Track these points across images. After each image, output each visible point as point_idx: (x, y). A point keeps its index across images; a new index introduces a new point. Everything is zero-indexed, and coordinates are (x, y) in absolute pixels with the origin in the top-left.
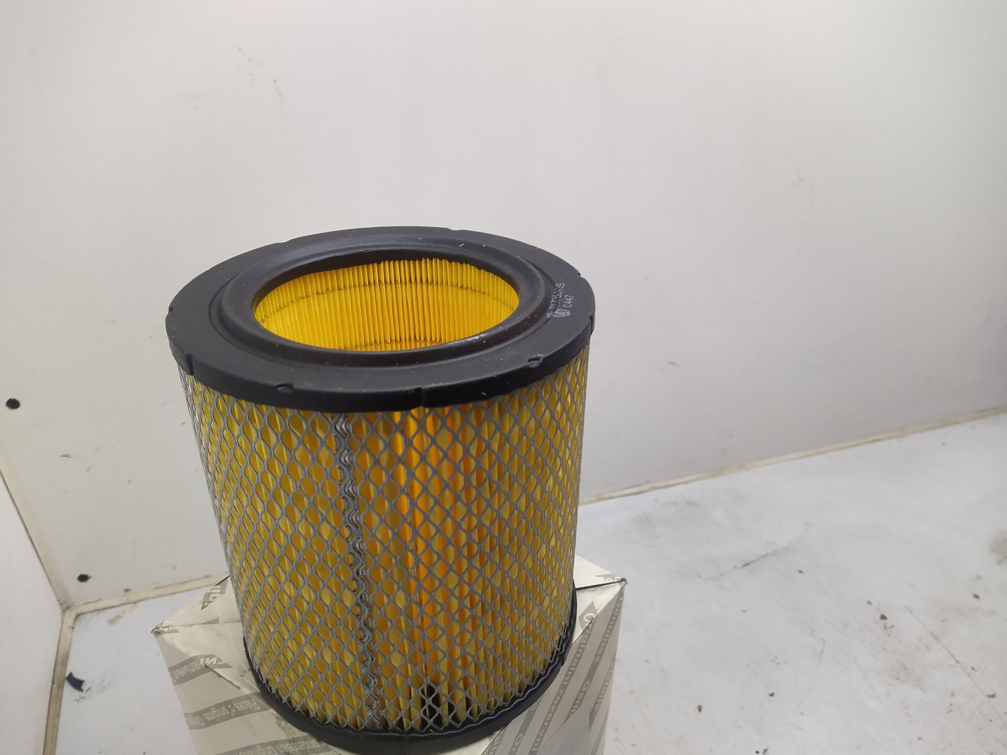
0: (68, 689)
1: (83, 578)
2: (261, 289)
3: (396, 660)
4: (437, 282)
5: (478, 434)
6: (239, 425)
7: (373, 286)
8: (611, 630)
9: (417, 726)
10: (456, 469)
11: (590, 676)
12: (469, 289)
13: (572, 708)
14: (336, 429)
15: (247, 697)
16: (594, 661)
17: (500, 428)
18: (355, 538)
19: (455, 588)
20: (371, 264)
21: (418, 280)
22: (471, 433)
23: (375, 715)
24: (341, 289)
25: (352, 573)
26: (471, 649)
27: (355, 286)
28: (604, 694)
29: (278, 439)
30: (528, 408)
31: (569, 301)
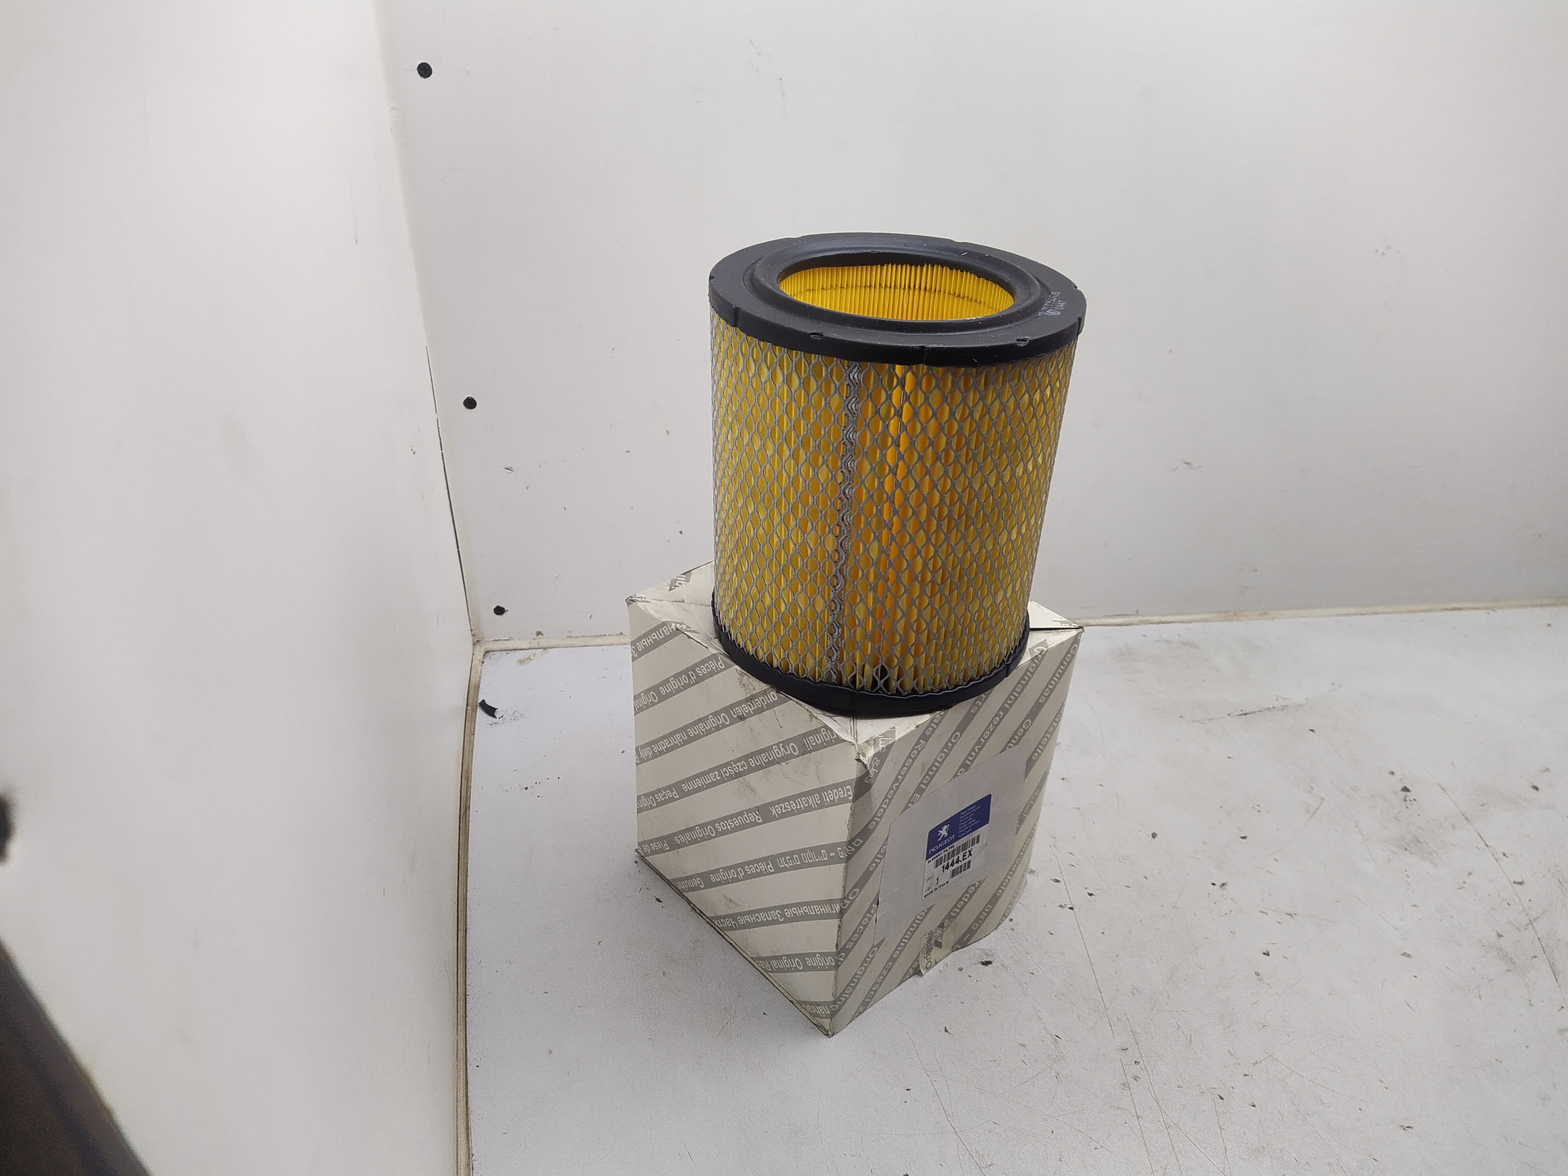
0: (481, 714)
1: (499, 611)
2: (783, 271)
3: (860, 612)
4: (935, 290)
5: (964, 400)
6: (769, 370)
7: (873, 289)
8: (1061, 675)
9: (868, 686)
10: (941, 429)
11: (1033, 714)
12: (966, 298)
13: (1010, 742)
14: (849, 377)
15: (714, 657)
16: (1038, 700)
17: (983, 398)
18: (847, 483)
19: (922, 547)
20: (875, 266)
21: (917, 287)
22: (958, 397)
23: (833, 668)
24: (843, 288)
25: (838, 517)
26: (927, 614)
27: (856, 286)
28: (1044, 746)
29: (800, 383)
30: (1010, 385)
31: (1062, 305)
